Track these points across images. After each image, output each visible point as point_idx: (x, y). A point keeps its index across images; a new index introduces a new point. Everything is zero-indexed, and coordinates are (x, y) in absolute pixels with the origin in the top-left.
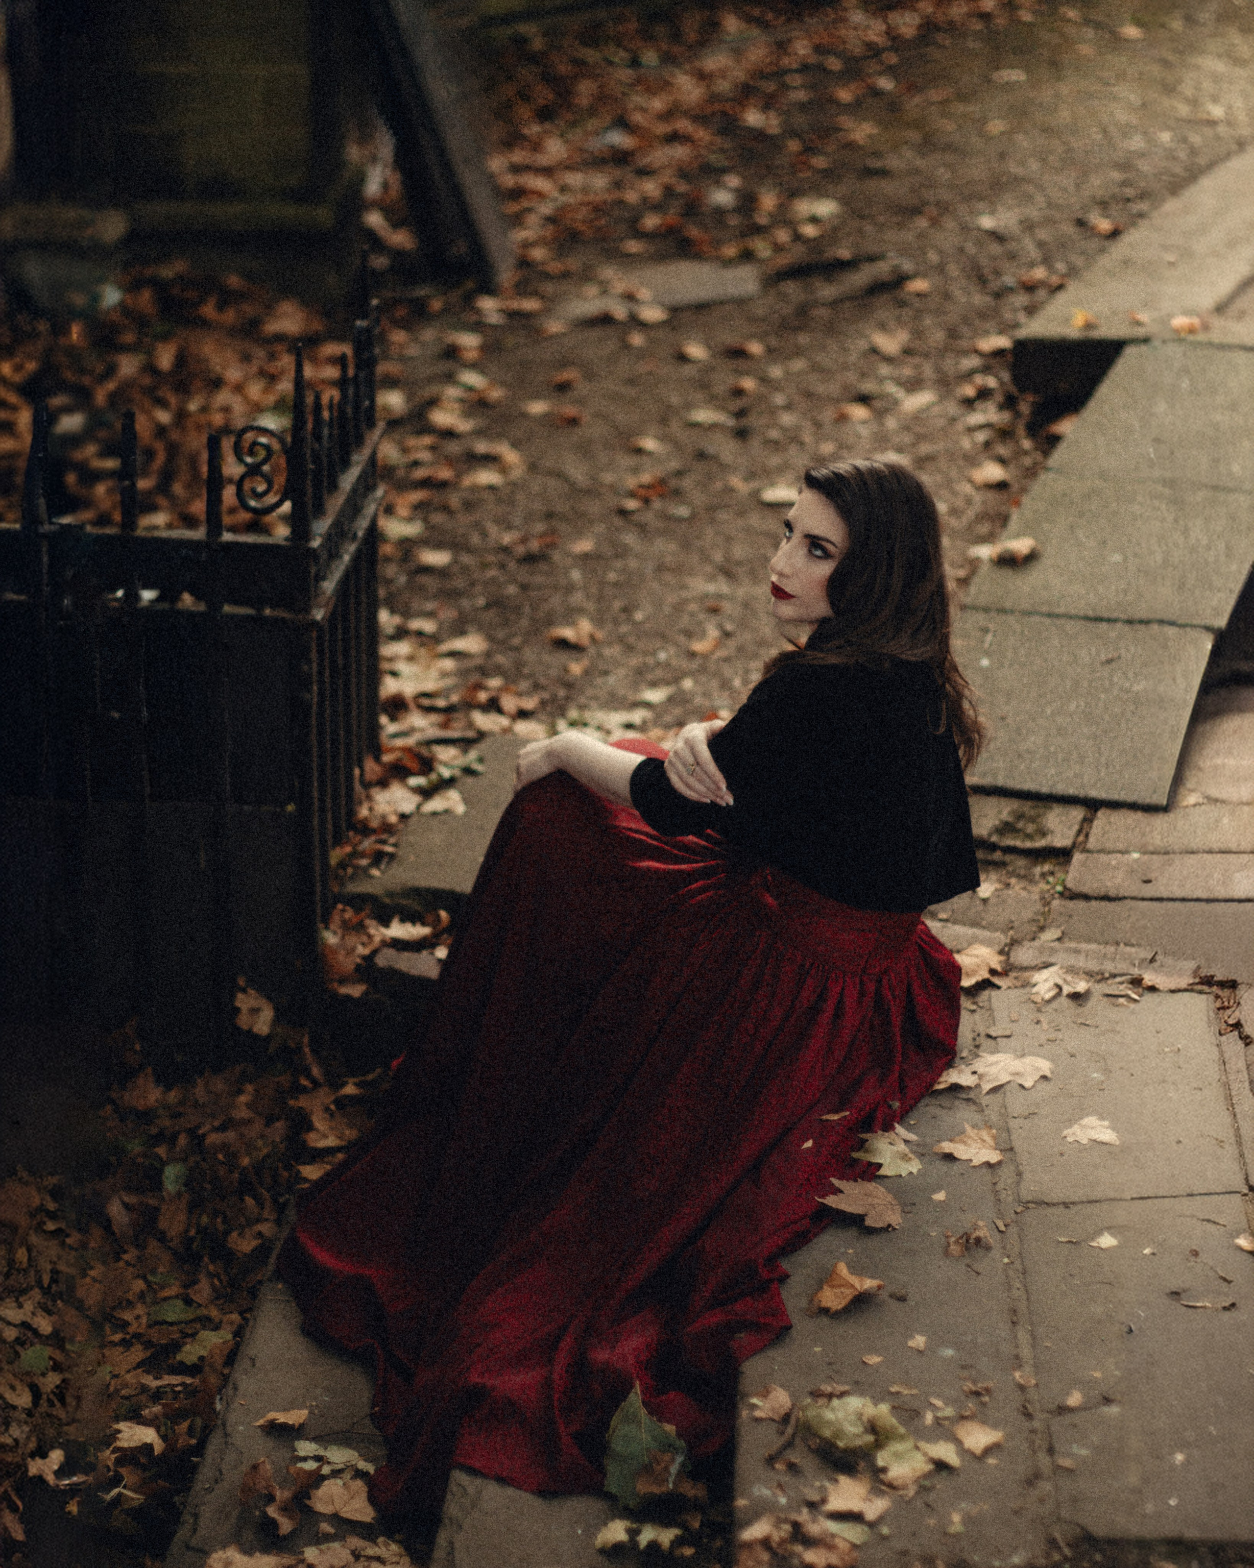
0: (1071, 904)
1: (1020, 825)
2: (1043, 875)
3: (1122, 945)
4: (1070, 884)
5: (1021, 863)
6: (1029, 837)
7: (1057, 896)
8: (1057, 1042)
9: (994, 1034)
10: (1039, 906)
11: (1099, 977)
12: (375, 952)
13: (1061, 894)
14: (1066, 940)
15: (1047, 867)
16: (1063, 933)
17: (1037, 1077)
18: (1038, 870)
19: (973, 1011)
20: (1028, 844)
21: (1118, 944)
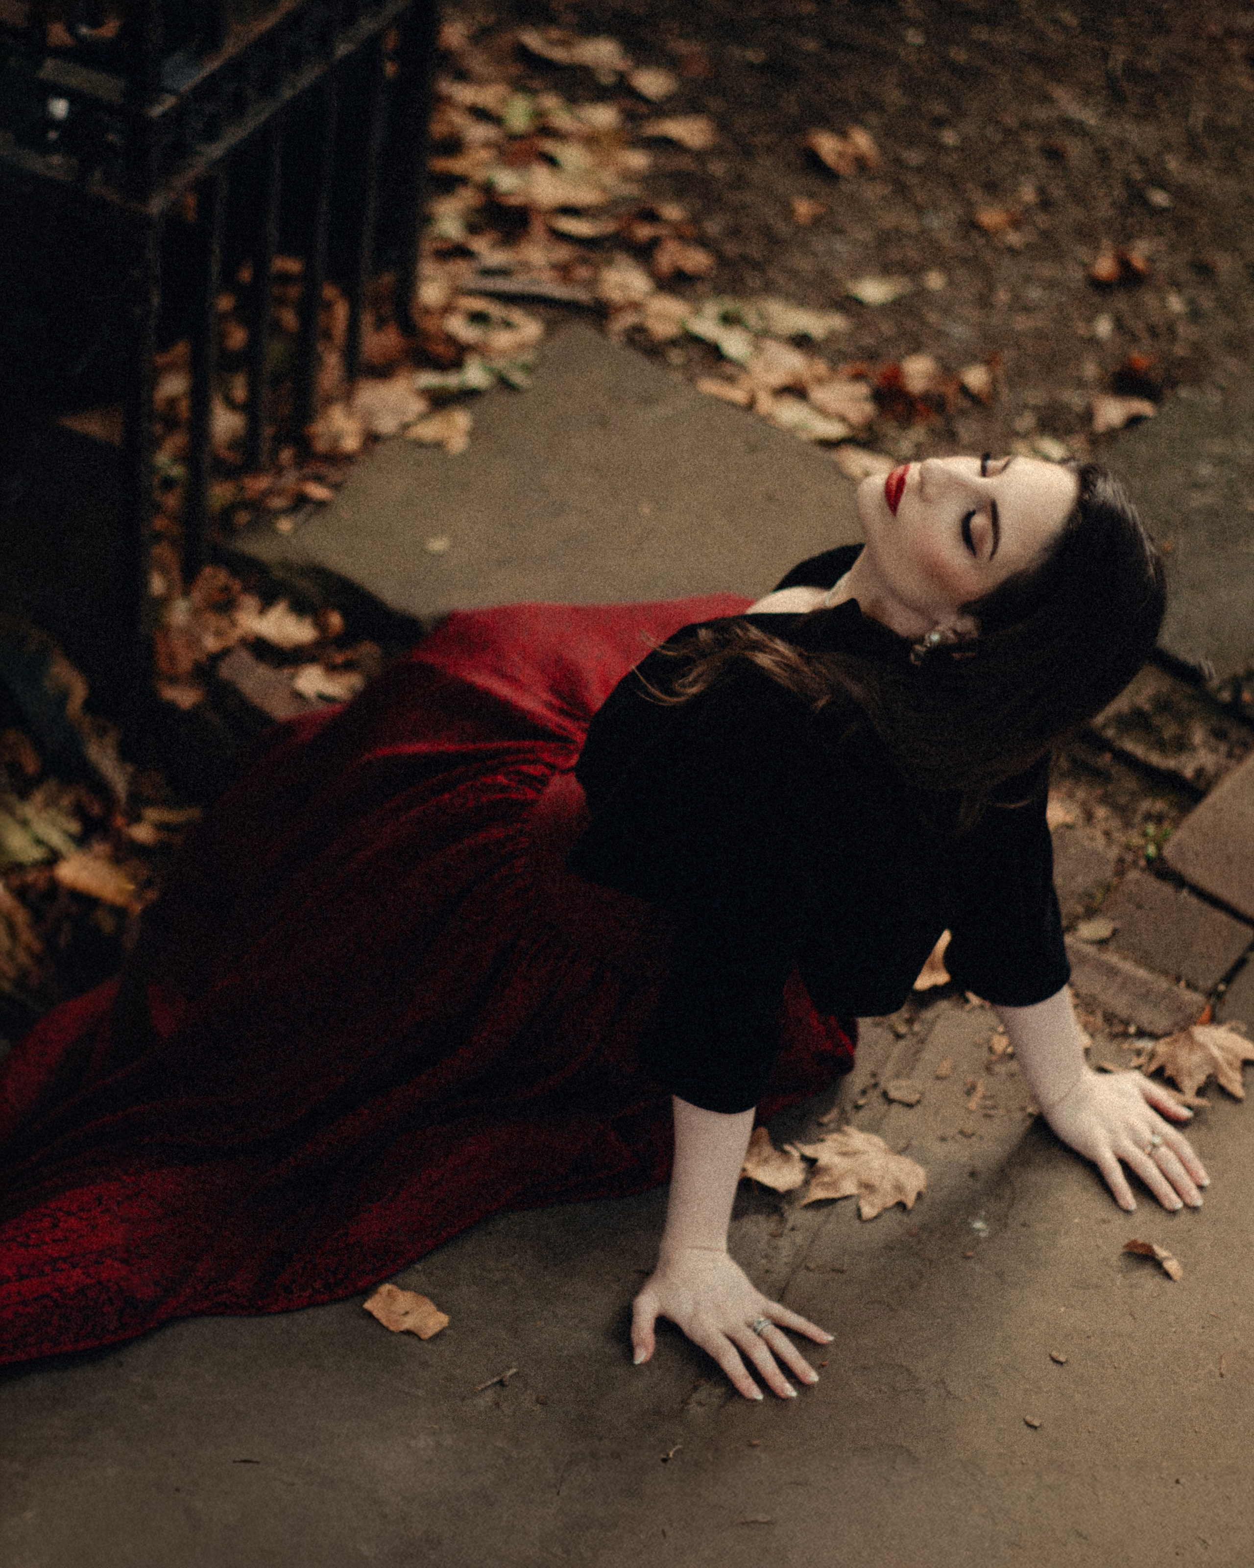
0: (1152, 884)
1: (1157, 721)
2: (1148, 817)
3: (1183, 984)
4: (1168, 851)
5: (1130, 783)
6: (1161, 746)
7: (1142, 863)
8: (974, 1139)
9: (894, 1094)
10: (1108, 873)
11: (1119, 1029)
12: (225, 653)
13: (1149, 861)
14: (1112, 946)
15: (1159, 806)
16: (1115, 932)
17: (891, 1202)
18: (1146, 805)
19: (899, 1037)
20: (1155, 759)
21: (1178, 979)
